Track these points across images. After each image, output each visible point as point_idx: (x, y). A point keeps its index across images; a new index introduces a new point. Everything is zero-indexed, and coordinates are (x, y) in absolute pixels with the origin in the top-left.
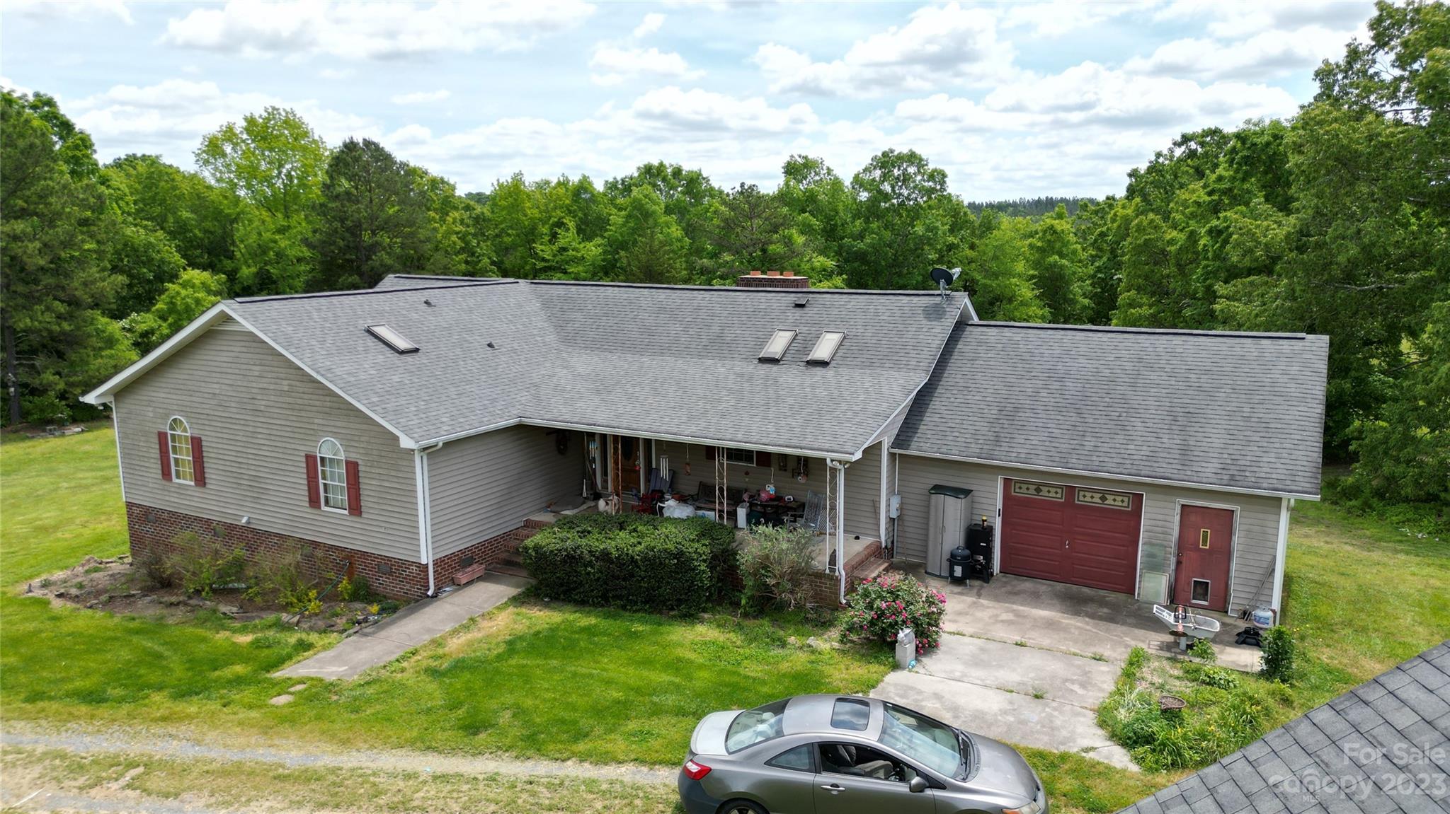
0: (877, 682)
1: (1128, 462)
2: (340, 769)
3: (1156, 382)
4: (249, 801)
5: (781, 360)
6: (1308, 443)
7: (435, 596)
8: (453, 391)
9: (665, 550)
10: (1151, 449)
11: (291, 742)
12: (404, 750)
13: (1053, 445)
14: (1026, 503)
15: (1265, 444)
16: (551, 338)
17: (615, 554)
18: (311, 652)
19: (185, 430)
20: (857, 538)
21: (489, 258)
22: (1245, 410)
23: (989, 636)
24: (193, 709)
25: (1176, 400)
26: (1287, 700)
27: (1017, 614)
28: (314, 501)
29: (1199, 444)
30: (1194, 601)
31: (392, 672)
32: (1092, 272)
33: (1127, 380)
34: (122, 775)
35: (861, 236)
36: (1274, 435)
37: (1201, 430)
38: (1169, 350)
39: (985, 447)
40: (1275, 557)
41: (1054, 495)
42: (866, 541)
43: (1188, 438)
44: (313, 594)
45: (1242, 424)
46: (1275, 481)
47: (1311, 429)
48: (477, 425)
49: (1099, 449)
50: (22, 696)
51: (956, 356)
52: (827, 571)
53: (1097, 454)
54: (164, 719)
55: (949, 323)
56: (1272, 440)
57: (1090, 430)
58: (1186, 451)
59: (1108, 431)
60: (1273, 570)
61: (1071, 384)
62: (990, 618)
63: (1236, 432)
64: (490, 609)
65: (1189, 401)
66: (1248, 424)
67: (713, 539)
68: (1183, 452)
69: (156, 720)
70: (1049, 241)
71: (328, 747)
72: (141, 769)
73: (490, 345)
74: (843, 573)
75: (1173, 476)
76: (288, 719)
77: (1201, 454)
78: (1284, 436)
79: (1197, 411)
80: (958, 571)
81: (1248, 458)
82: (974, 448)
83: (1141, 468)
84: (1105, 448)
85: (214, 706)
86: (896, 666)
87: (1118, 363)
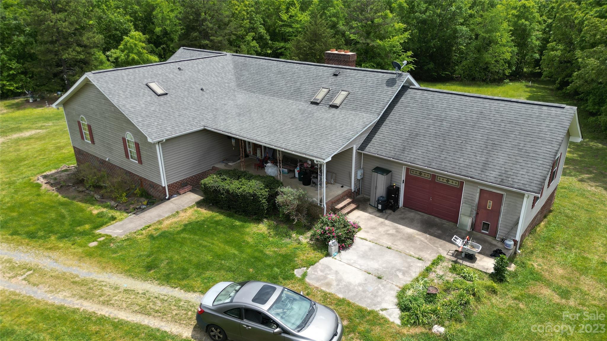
0: (315, 263)
1: (457, 167)
2: (96, 281)
3: (484, 126)
4: (59, 291)
5: (320, 103)
6: (544, 166)
7: (169, 199)
8: (177, 113)
9: (249, 193)
10: (470, 161)
11: (86, 265)
12: (122, 275)
13: (427, 155)
14: (415, 179)
15: (524, 164)
16: (233, 84)
17: (231, 191)
18: (114, 222)
19: (85, 122)
20: (342, 187)
21: (260, 22)
22: (521, 145)
23: (378, 242)
24: (62, 245)
25: (491, 137)
26: (494, 291)
27: (398, 231)
28: (127, 156)
29: (493, 161)
30: (483, 231)
31: (137, 235)
32: (544, 28)
33: (472, 124)
34: (24, 274)
35: (424, 12)
36: (530, 160)
37: (497, 154)
38: (497, 109)
39: (398, 153)
40: (519, 217)
41: (427, 177)
42: (346, 188)
43: (489, 157)
44: (125, 194)
45: (517, 152)
46: (521, 185)
47: (549, 158)
48: (182, 131)
49: (447, 159)
50: (11, 232)
51: (399, 104)
52: (319, 205)
53: (445, 161)
54: (50, 249)
55: (397, 88)
56: (528, 162)
57: (446, 148)
58: (486, 163)
59: (454, 150)
60: (518, 223)
61: (445, 124)
62: (384, 231)
63: (512, 157)
64: (186, 208)
65: (496, 138)
66: (520, 153)
67: (270, 189)
68: (484, 165)
69: (47, 249)
70: (522, 12)
71: (97, 269)
72: (31, 272)
73: (202, 89)
74: (325, 206)
75: (475, 177)
76: (90, 254)
77: (492, 166)
78: (534, 161)
79: (498, 143)
80: (380, 207)
81: (513, 171)
82: (392, 154)
83: (462, 171)
84: (449, 159)
85: (69, 244)
86: (328, 255)
87: (471, 114)
